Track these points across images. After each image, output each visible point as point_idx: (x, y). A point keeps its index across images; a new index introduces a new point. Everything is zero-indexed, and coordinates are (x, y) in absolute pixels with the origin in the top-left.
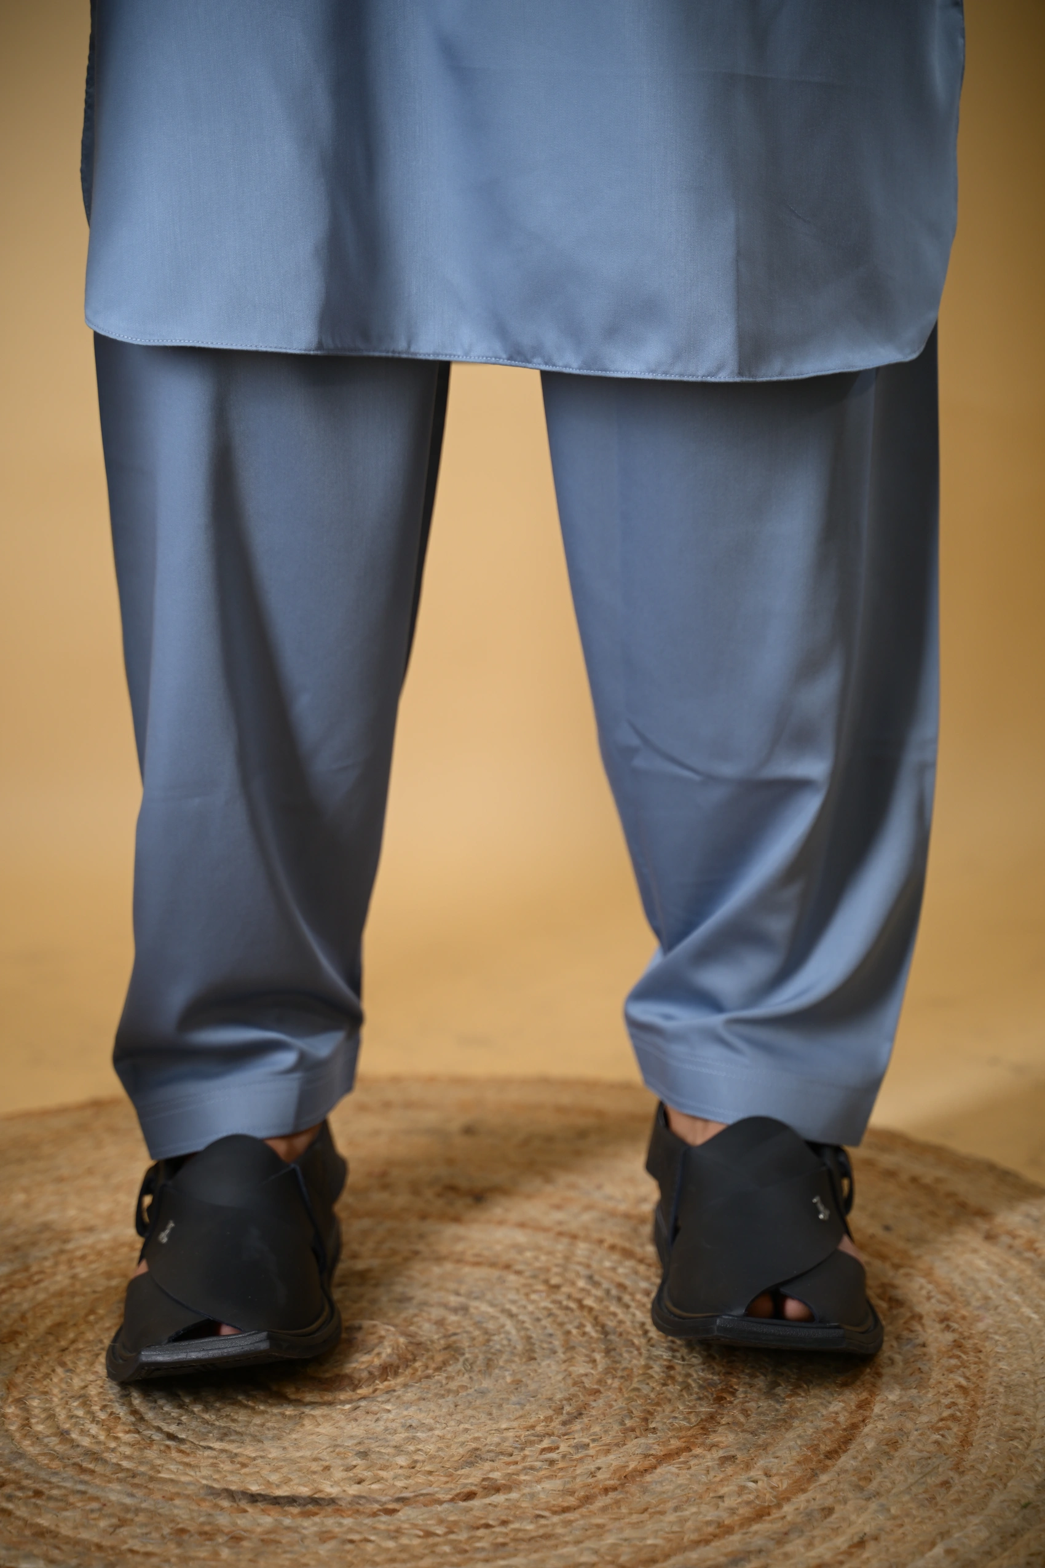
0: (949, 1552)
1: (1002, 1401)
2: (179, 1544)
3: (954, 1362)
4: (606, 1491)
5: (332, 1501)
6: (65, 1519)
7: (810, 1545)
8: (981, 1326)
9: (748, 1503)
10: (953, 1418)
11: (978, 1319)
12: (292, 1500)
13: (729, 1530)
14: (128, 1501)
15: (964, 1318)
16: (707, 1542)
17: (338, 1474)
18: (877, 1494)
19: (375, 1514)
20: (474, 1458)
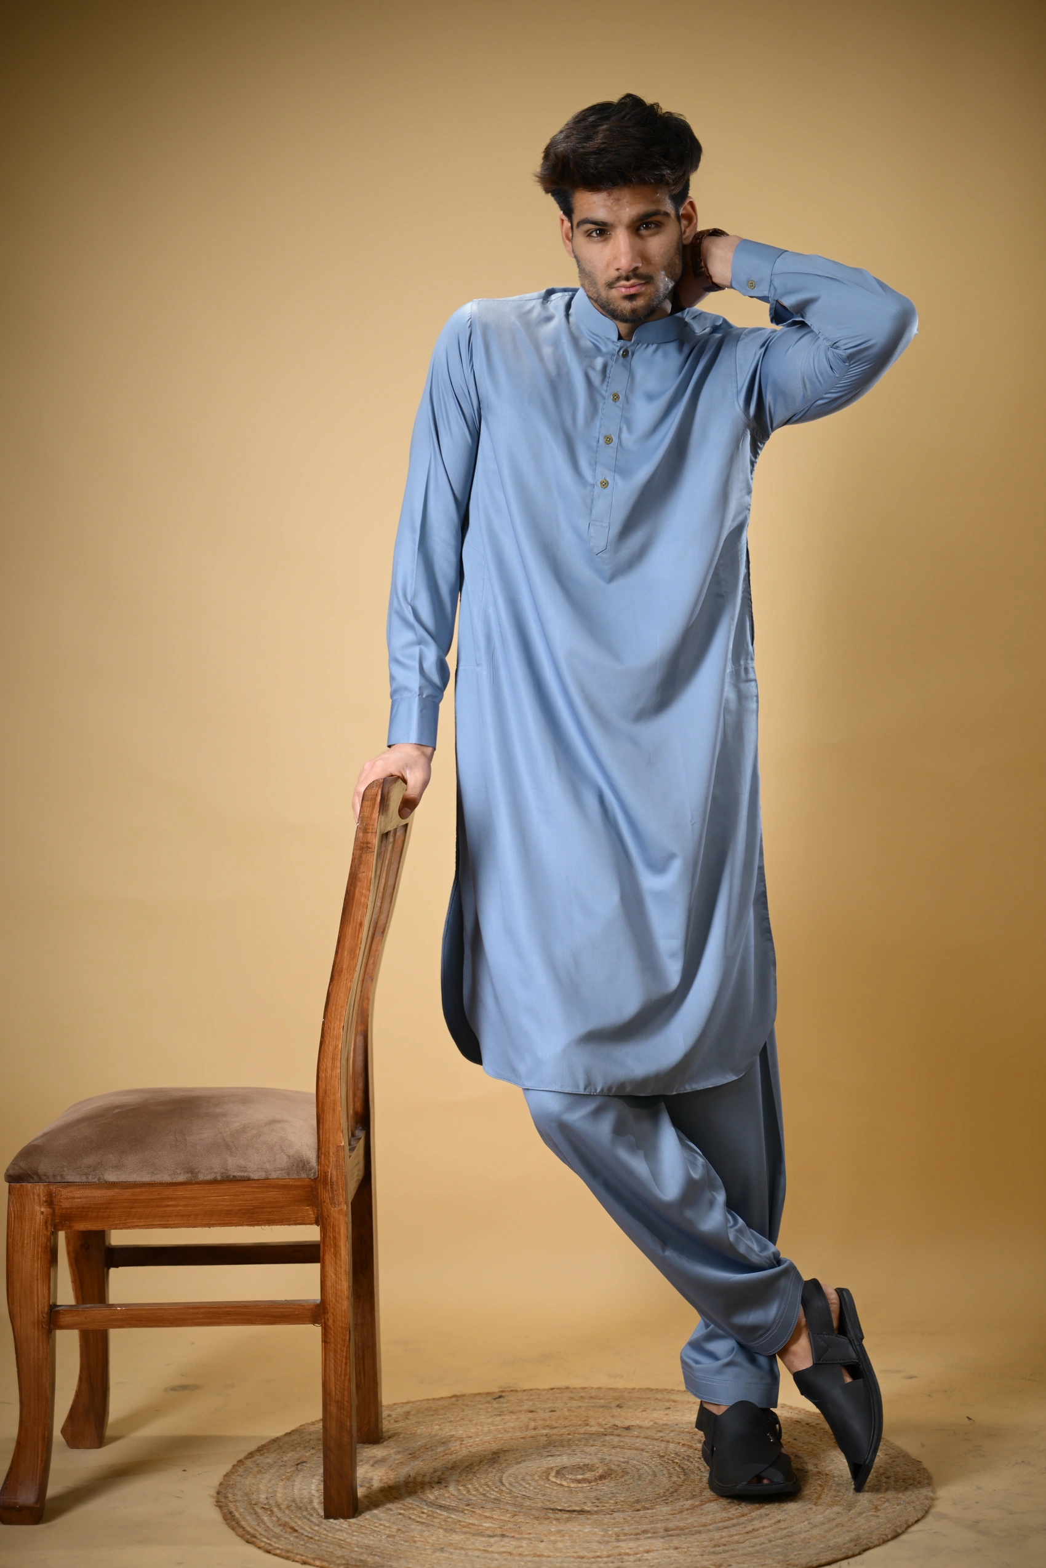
0: (809, 1523)
1: (834, 1488)
2: (538, 1520)
3: (817, 1477)
4: (688, 1510)
5: (589, 1512)
6: (495, 1514)
7: (761, 1522)
8: (829, 1468)
9: (739, 1513)
10: (816, 1493)
11: (829, 1466)
12: (574, 1511)
13: (732, 1519)
14: (515, 1510)
15: (823, 1466)
16: (724, 1522)
17: (589, 1504)
18: (785, 1510)
19: (605, 1515)
20: (638, 1501)
